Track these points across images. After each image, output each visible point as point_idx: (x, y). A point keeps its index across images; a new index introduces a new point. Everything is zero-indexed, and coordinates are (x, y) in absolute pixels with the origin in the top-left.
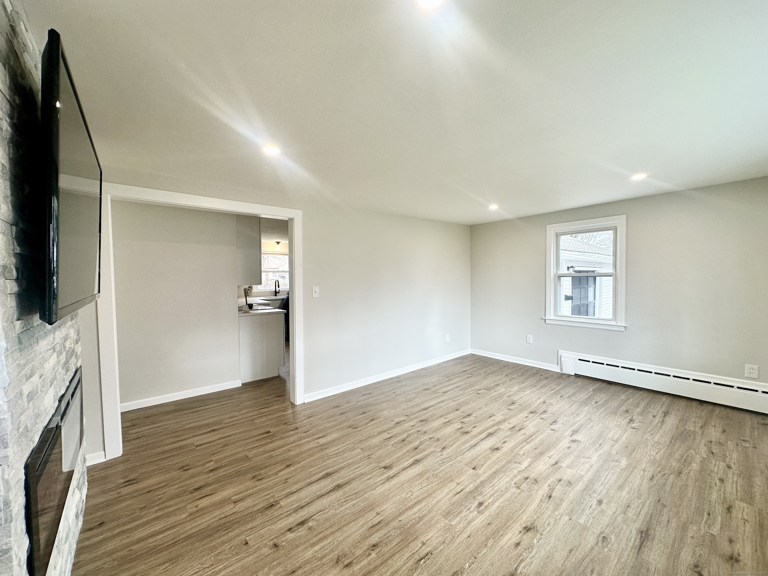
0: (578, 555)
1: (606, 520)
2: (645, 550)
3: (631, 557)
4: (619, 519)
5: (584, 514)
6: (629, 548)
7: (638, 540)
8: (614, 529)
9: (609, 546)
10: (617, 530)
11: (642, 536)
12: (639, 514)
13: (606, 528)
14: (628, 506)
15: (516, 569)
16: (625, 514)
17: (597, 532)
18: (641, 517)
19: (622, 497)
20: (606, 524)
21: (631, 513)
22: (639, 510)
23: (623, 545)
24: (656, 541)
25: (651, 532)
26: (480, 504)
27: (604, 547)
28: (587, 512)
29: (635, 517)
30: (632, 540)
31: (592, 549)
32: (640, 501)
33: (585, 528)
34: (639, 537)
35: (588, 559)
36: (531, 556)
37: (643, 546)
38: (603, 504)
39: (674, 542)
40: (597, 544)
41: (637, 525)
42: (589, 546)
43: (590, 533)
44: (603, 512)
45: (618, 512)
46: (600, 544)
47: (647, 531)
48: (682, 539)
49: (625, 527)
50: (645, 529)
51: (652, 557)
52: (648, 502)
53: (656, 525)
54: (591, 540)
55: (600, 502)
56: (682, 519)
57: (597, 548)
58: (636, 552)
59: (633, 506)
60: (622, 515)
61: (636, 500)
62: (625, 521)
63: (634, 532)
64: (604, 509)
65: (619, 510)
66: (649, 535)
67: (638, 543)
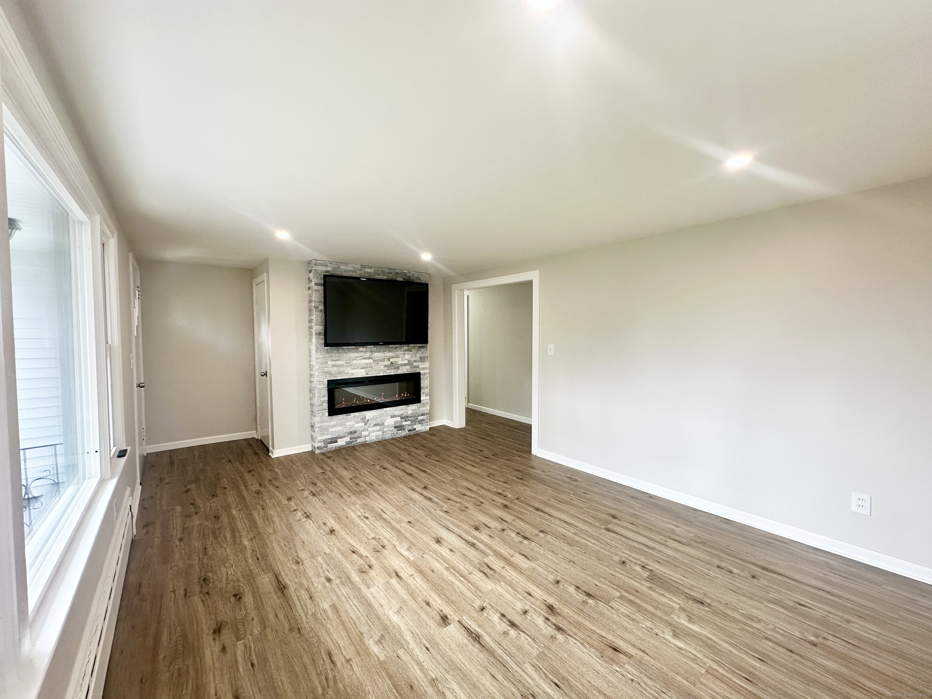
0: (298, 544)
1: (311, 573)
2: (273, 579)
3: (276, 567)
4: (305, 582)
5: (324, 563)
6: (281, 571)
7: (282, 580)
8: (300, 573)
9: (291, 561)
10: (298, 573)
11: (282, 584)
12: (299, 599)
13: (304, 568)
14: (311, 598)
15: (311, 520)
16: (306, 589)
17: (305, 562)
18: (295, 598)
19: (323, 601)
20: (306, 570)
21: (304, 595)
22: (302, 603)
23: (286, 569)
24: (272, 590)
25: (279, 594)
26: (367, 518)
27: (293, 558)
28: (325, 566)
29: (298, 594)
30: (285, 577)
31: (296, 552)
32: (310, 613)
33: (313, 557)
34: (283, 583)
35: (292, 547)
36: (314, 526)
37: (276, 580)
38: (325, 580)
39: (262, 603)
40: (298, 556)
41: (291, 589)
42: (299, 552)
43: (307, 558)
44: (318, 575)
45: (311, 585)
46: (296, 558)
47: (283, 592)
48: (259, 610)
49: (296, 580)
50: (285, 591)
51: (267, 579)
52: (304, 619)
53: (281, 603)
54: (302, 555)
55: (329, 580)
56: (269, 629)
57: (295, 555)
58: (276, 573)
59: (309, 601)
60: (307, 587)
61: (313, 611)
62: (301, 584)
63: (288, 582)
64: (320, 578)
65: (313, 588)
66: (279, 590)
67: (280, 579)
